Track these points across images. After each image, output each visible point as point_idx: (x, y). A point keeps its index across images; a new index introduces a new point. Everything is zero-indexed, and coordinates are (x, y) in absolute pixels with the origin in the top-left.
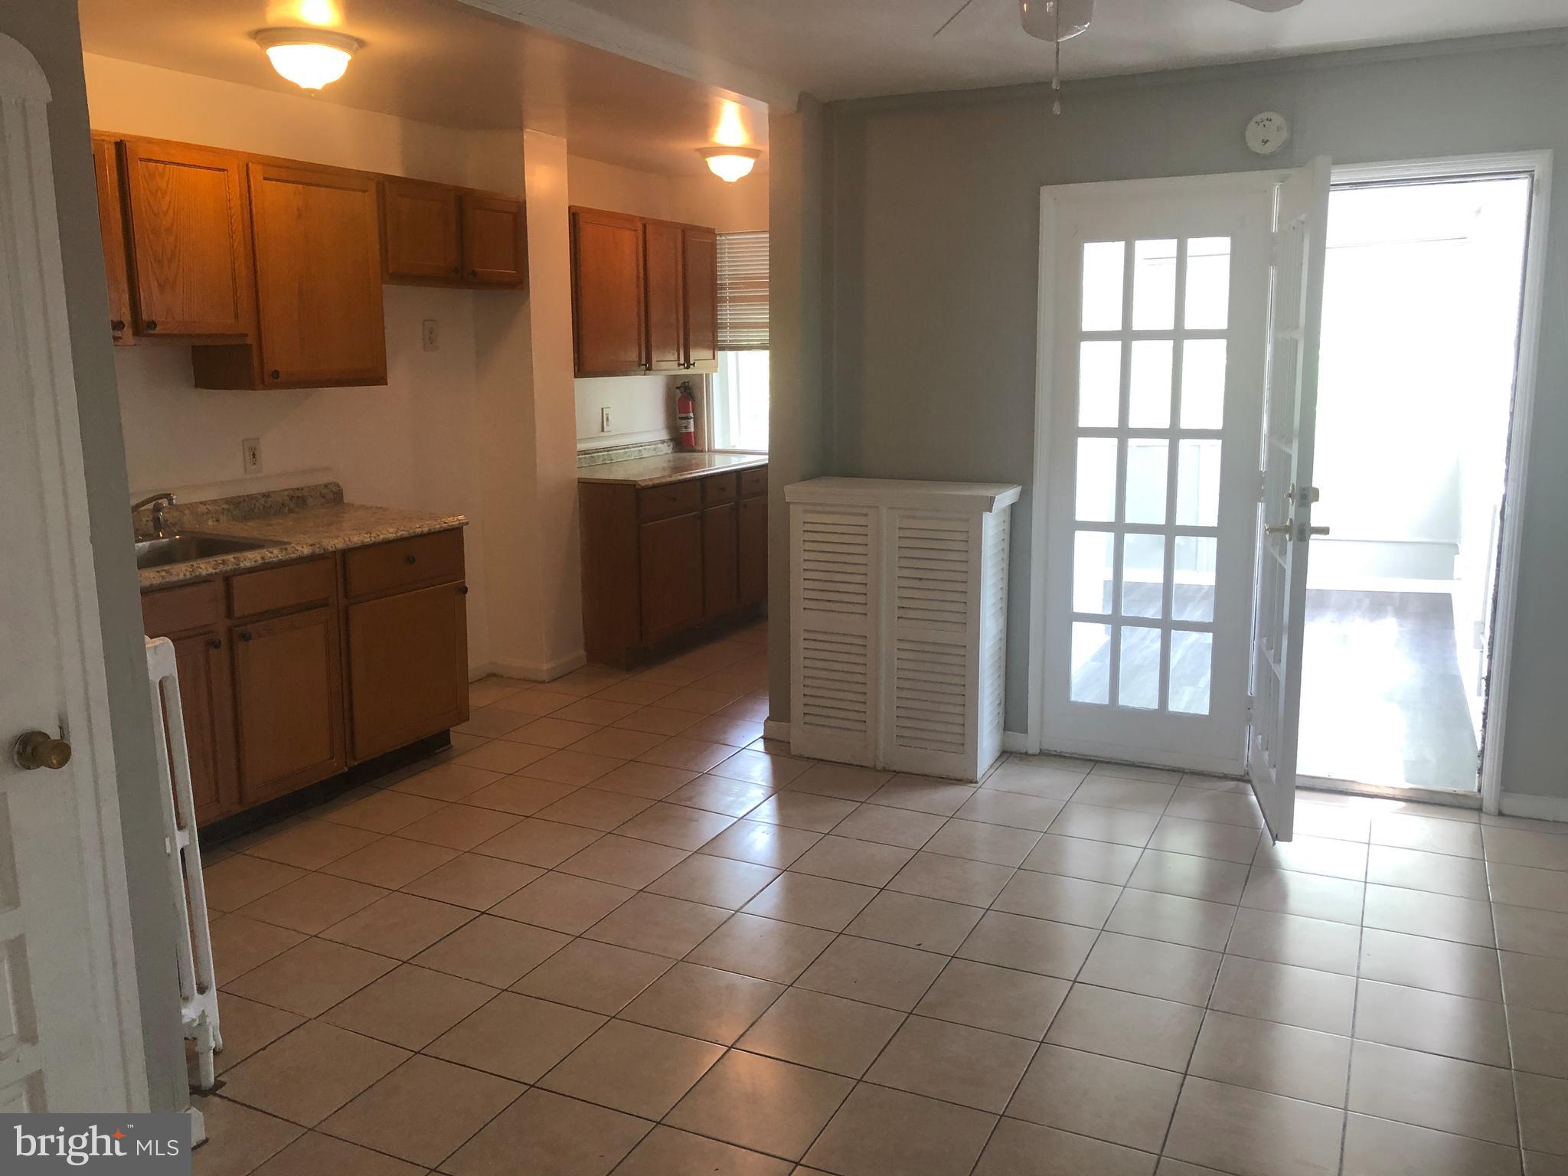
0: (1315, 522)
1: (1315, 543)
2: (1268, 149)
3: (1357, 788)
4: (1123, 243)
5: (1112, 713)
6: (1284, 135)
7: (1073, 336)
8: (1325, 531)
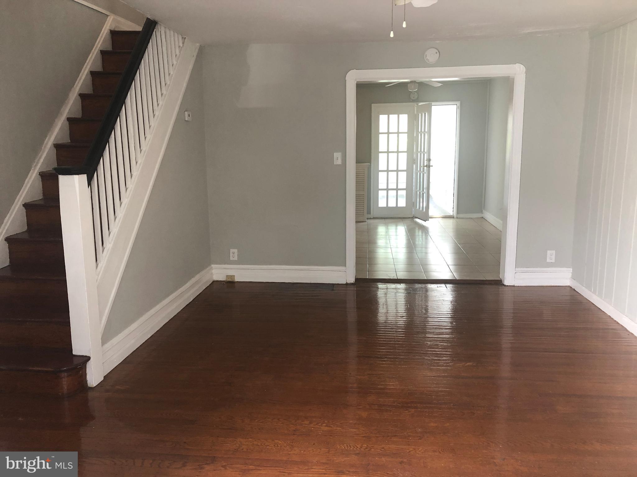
0: (431, 165)
1: (431, 167)
2: (414, 99)
3: (433, 217)
4: (387, 115)
5: (387, 208)
6: (417, 96)
7: (378, 133)
8: (432, 166)
